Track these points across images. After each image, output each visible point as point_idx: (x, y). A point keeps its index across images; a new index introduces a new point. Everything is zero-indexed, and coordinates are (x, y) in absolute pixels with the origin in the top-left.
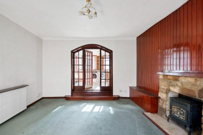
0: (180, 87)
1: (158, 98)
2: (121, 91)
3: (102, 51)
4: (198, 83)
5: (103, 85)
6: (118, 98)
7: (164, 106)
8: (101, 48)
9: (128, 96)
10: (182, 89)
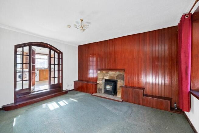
0: (109, 76)
1: (97, 84)
2: (68, 86)
3: (51, 51)
4: (116, 73)
5: (52, 83)
6: (67, 92)
7: (101, 88)
8: (51, 48)
9: (73, 88)
10: (110, 77)
